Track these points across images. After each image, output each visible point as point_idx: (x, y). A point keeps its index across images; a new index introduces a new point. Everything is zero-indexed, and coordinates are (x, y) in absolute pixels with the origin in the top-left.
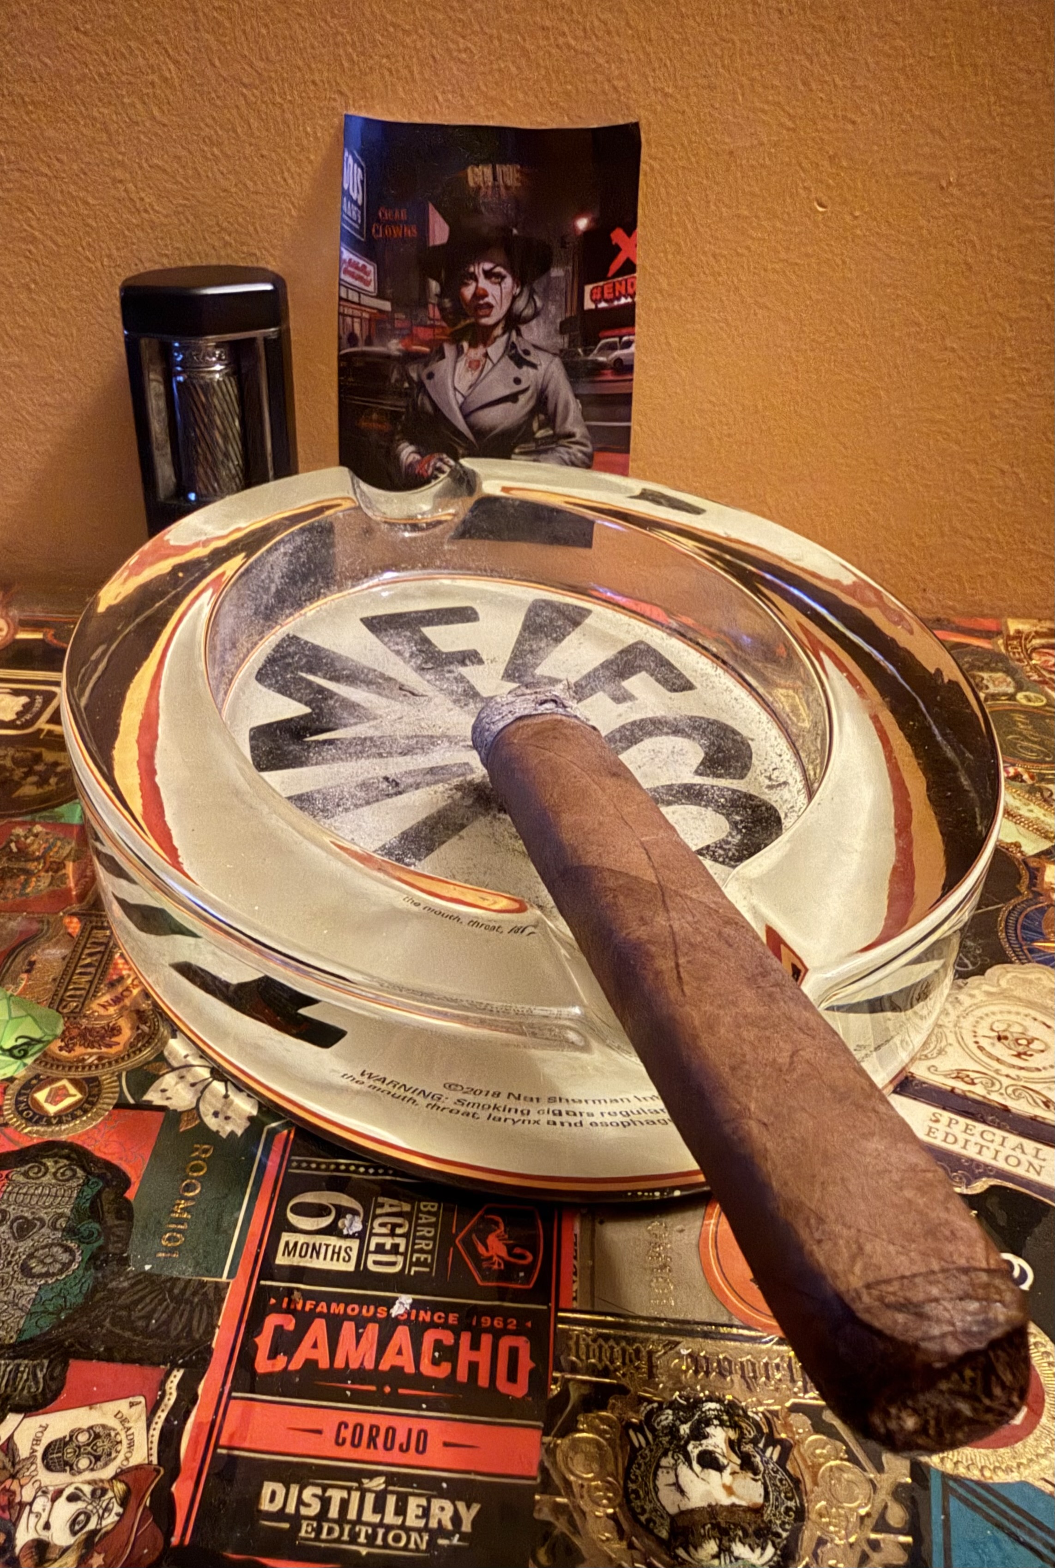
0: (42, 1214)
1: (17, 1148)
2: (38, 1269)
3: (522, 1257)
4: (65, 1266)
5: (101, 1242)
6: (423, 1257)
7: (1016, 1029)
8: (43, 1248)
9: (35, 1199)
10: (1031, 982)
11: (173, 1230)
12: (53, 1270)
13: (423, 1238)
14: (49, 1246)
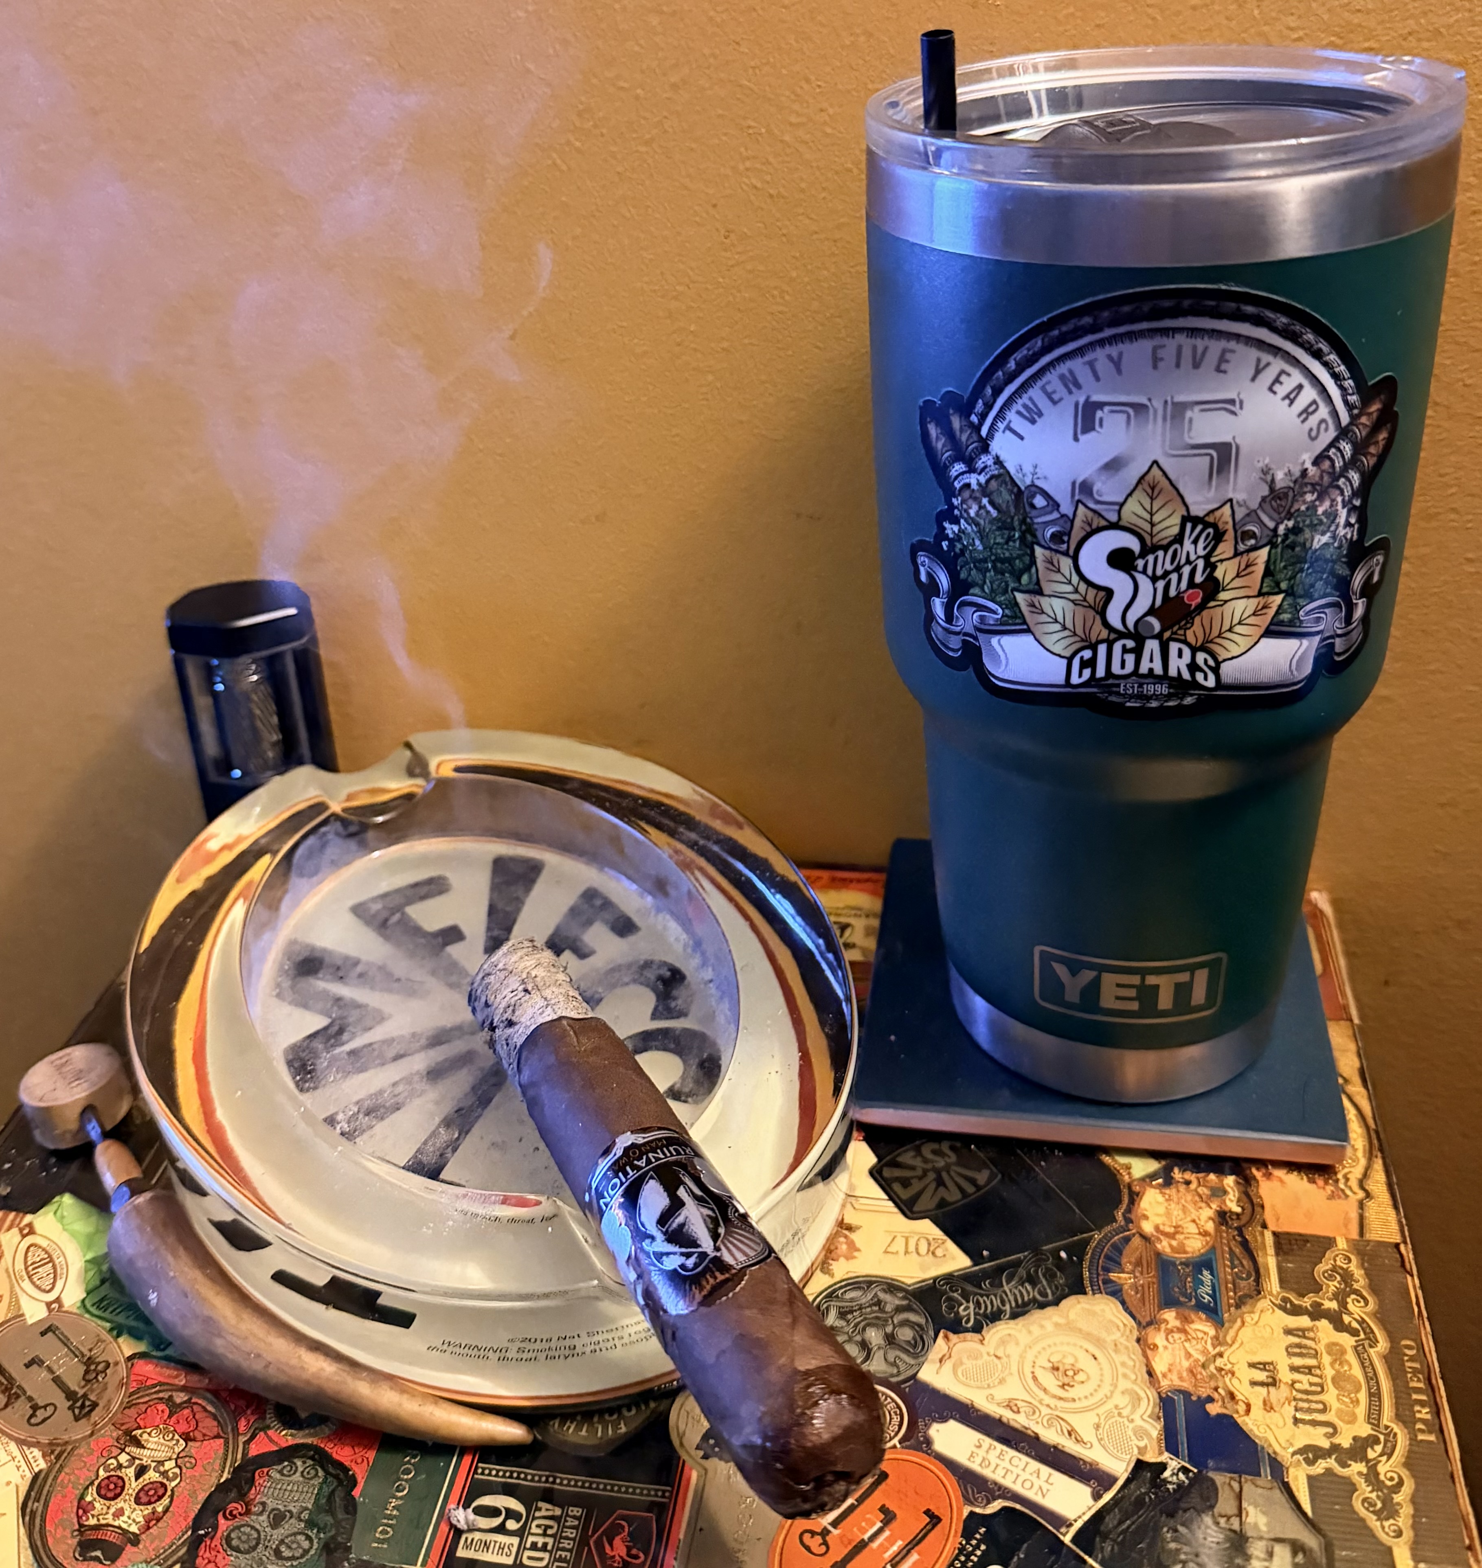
0: (291, 1508)
1: (276, 1448)
2: (287, 1553)
3: (636, 1557)
4: (306, 1552)
5: (333, 1532)
6: (564, 1554)
7: (1069, 1360)
8: (291, 1535)
9: (287, 1493)
10: (1094, 1314)
11: (386, 1525)
12: (297, 1555)
13: (567, 1538)
14: (295, 1534)
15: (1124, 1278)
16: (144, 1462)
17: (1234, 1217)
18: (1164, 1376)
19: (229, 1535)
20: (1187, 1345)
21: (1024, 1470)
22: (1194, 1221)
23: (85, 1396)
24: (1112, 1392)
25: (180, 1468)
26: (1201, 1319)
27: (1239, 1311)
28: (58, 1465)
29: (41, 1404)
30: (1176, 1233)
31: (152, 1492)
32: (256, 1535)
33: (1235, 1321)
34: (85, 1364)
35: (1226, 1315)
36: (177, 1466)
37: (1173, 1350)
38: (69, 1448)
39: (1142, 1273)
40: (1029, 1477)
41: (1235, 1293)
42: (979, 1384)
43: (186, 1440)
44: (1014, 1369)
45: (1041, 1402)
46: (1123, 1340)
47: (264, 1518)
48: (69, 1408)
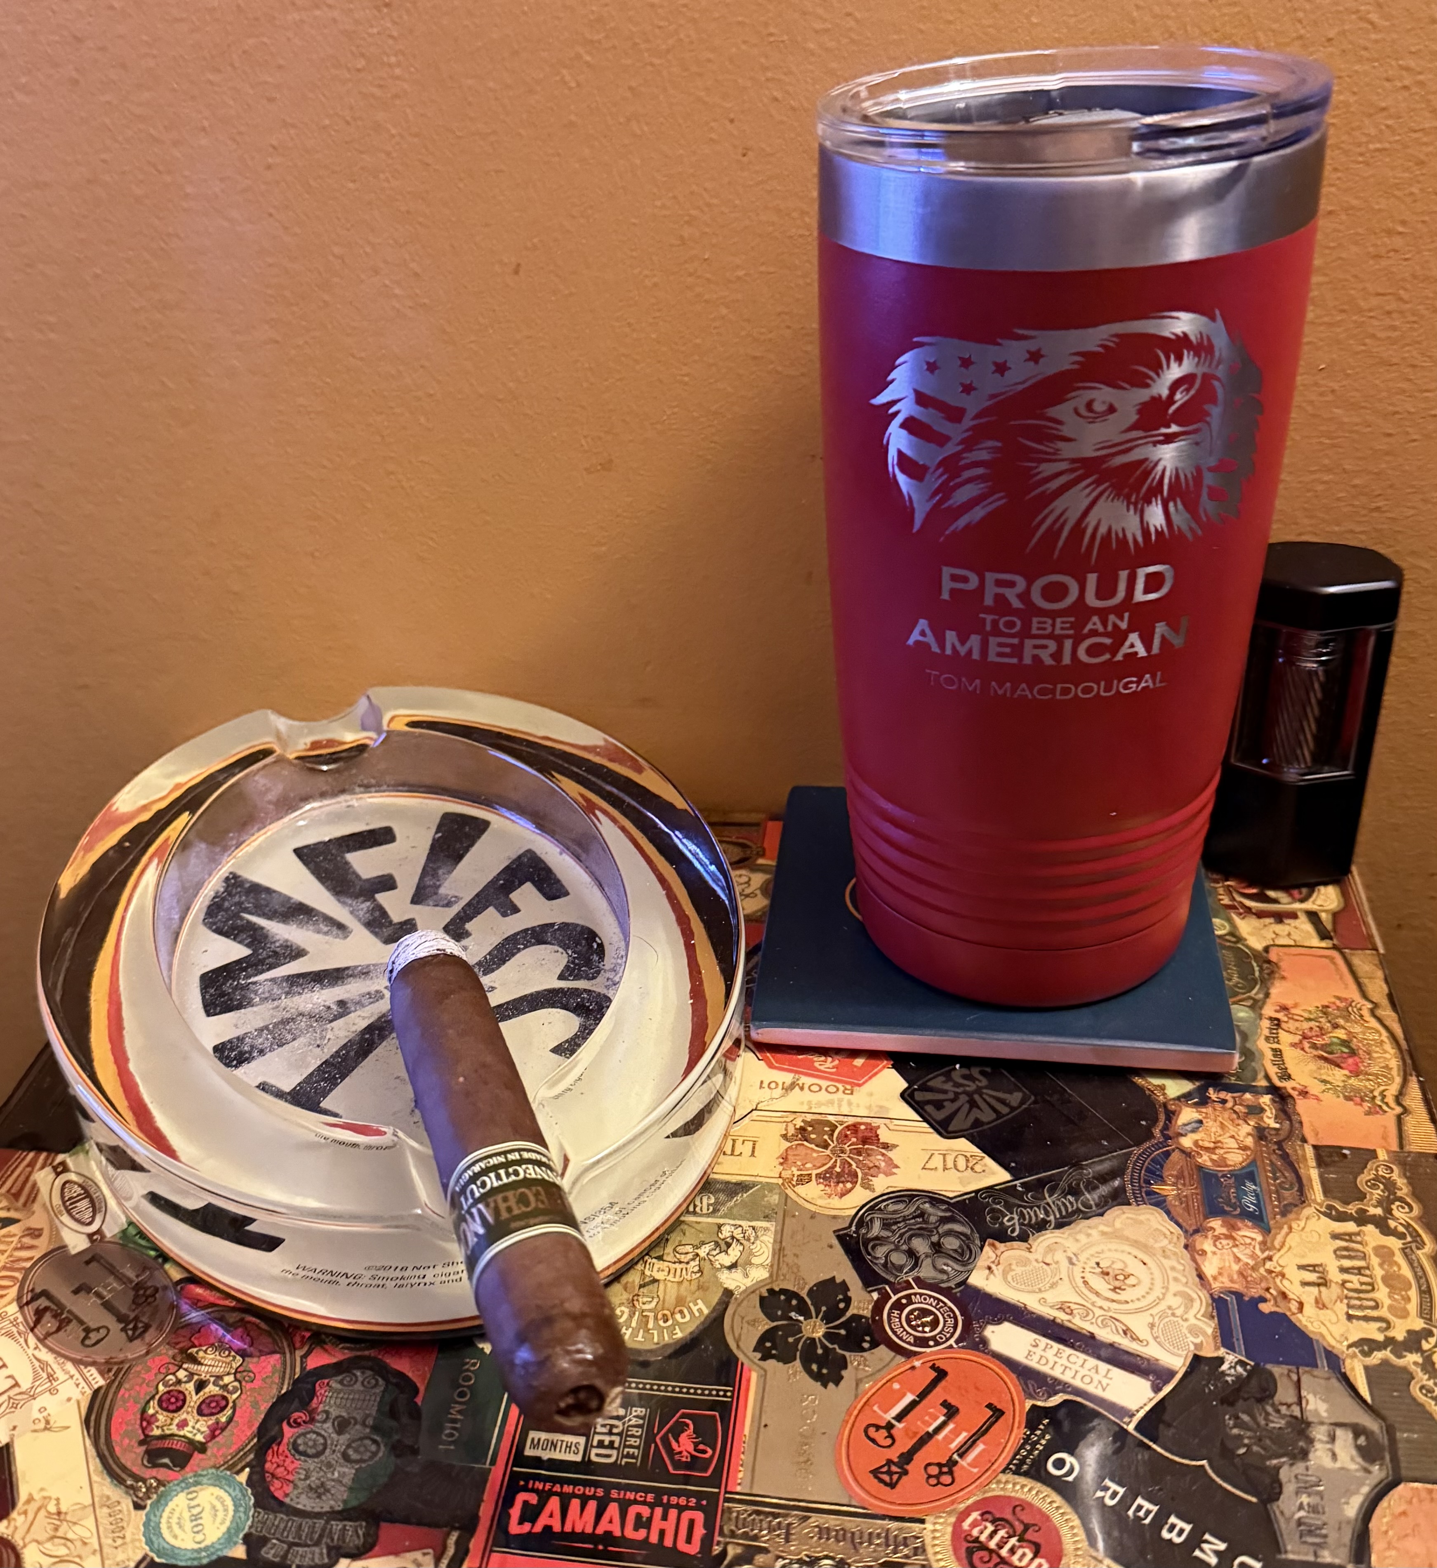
0: (354, 1415)
1: (332, 1362)
2: (354, 1456)
3: (704, 1452)
4: (375, 1454)
5: (399, 1436)
6: (631, 1451)
7: (1118, 1265)
8: (358, 1440)
9: (350, 1402)
10: (1142, 1223)
11: (451, 1428)
12: (365, 1457)
13: (633, 1436)
14: (361, 1439)
15: (1168, 1190)
16: (202, 1377)
17: (1273, 1132)
18: (1215, 1278)
19: (295, 1441)
20: (1235, 1250)
21: (1082, 1366)
22: (1233, 1137)
23: (136, 1319)
24: (1164, 1294)
25: (240, 1382)
26: (1246, 1226)
27: (1284, 1220)
28: (116, 1383)
29: (93, 1325)
30: (1216, 1148)
31: (213, 1405)
32: (322, 1441)
33: (1281, 1228)
34: (133, 1289)
35: (1272, 1223)
36: (236, 1380)
37: (1222, 1254)
38: (127, 1366)
39: (1184, 1185)
40: (1088, 1373)
41: (1279, 1202)
42: (1030, 1288)
43: (243, 1356)
44: (1064, 1275)
45: (1093, 1304)
46: (1170, 1247)
47: (328, 1425)
48: (122, 1330)
